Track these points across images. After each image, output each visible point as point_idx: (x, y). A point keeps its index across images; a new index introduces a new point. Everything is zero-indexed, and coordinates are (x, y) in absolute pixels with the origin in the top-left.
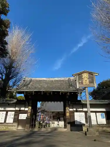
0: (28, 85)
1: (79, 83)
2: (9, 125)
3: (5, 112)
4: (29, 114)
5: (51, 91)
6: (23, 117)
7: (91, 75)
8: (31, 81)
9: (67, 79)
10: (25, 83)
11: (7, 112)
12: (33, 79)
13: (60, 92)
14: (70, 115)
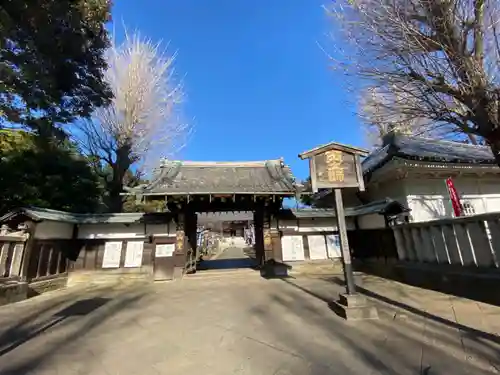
0: (174, 177)
1: (318, 177)
2: (131, 271)
3: (121, 243)
4: (180, 245)
5: (233, 195)
6: (165, 251)
7: (351, 156)
8: (179, 168)
9: (262, 163)
10: (164, 173)
11: (125, 241)
12: (184, 163)
13: (252, 195)
14: (272, 243)
